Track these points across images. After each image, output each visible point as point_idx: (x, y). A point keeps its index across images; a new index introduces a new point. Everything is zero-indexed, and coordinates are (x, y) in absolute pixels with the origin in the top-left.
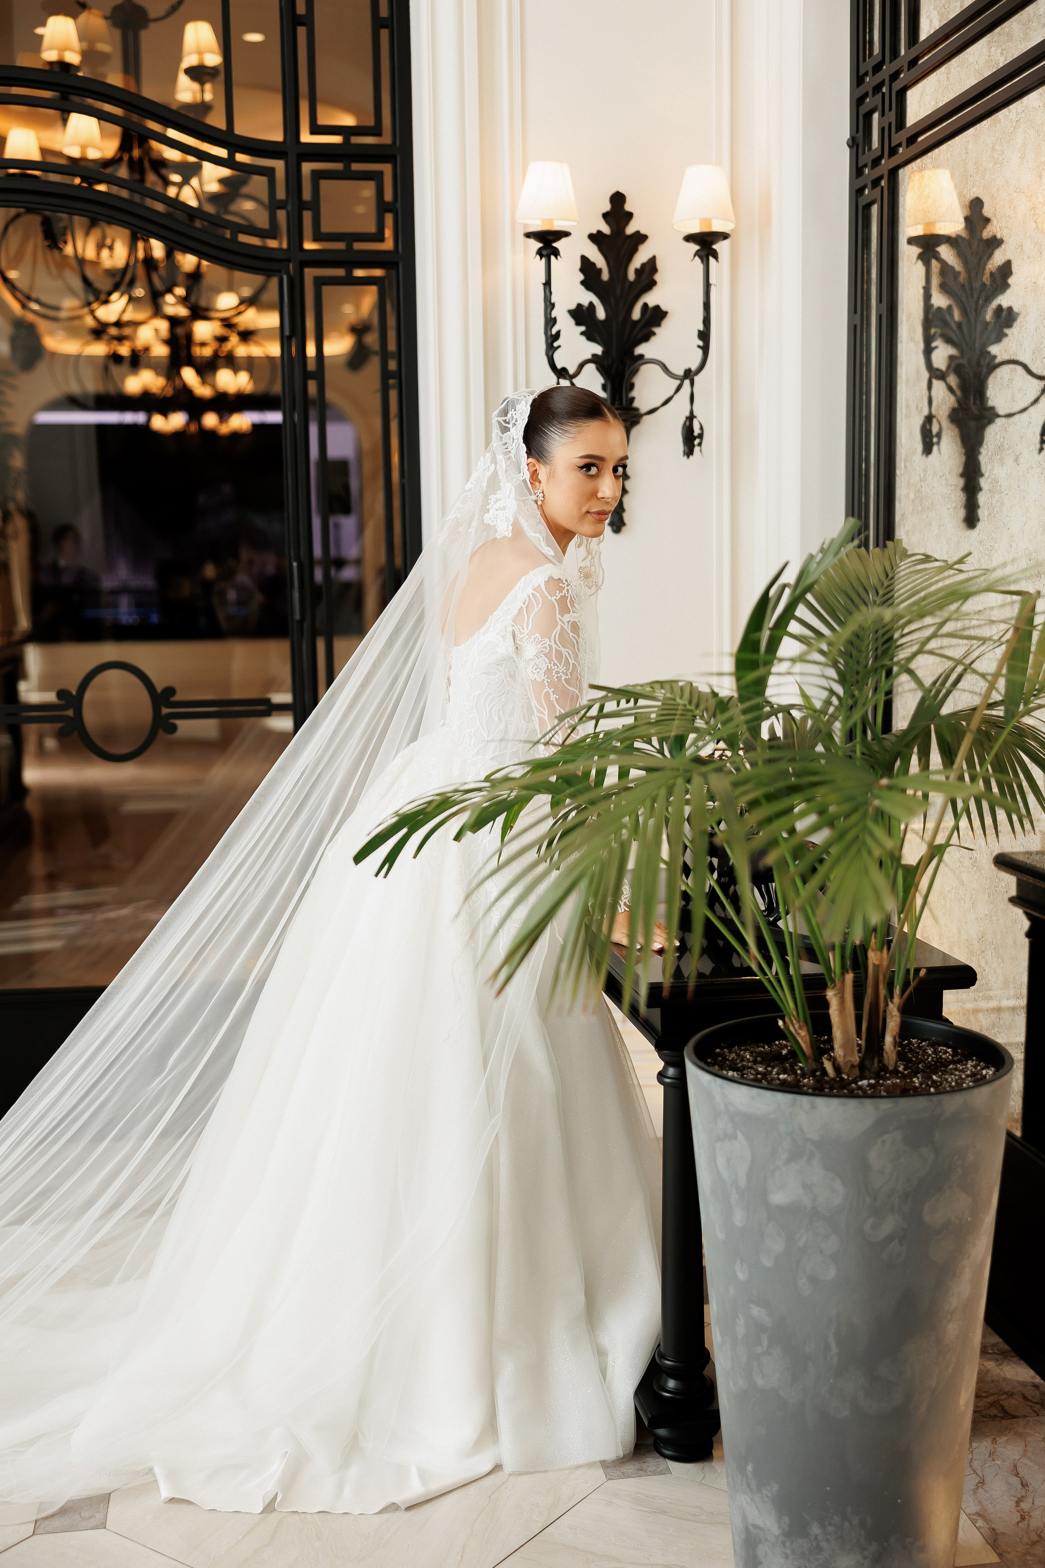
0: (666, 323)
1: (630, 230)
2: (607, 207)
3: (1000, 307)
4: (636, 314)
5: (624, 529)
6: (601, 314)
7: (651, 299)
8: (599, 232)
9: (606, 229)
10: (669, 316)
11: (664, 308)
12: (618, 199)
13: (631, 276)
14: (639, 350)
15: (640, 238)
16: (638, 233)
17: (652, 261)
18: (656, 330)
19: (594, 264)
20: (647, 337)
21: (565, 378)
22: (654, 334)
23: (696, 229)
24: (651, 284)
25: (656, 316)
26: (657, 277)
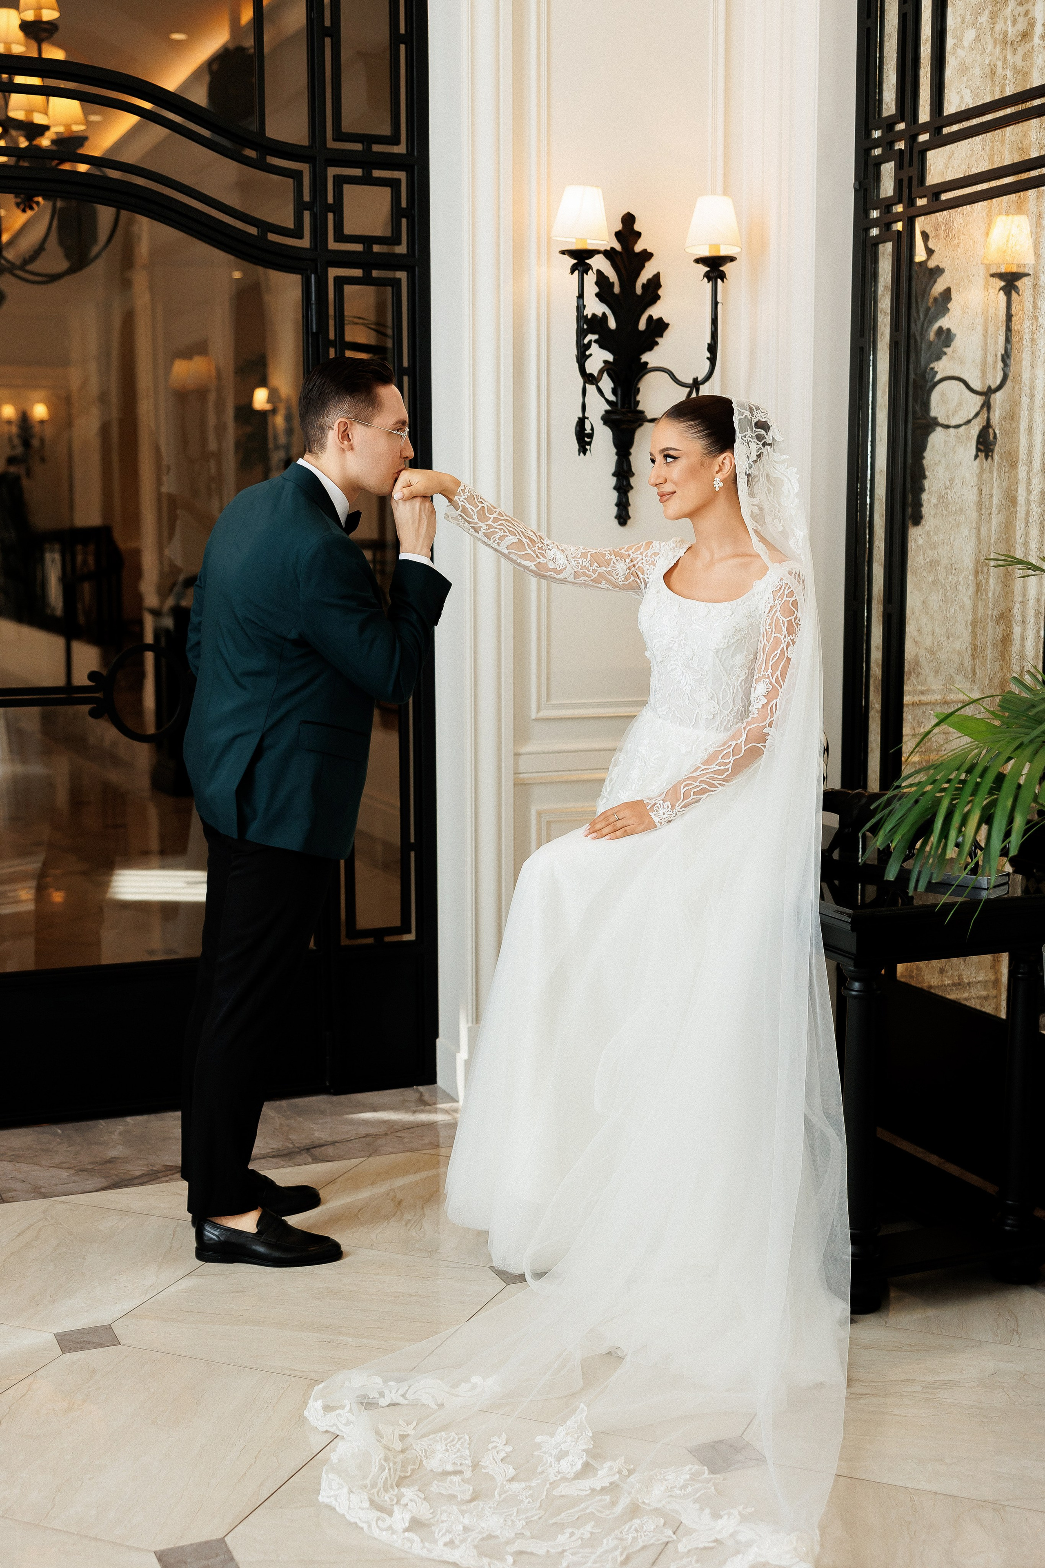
0: (667, 334)
1: (638, 248)
2: (619, 227)
3: (940, 328)
4: (642, 325)
5: (629, 522)
6: (612, 324)
7: (655, 311)
8: (612, 248)
9: (618, 247)
10: (669, 327)
11: (666, 320)
12: (629, 219)
13: (639, 290)
14: (645, 358)
15: (647, 256)
16: (645, 251)
17: (657, 277)
18: (658, 340)
19: (608, 278)
20: (651, 345)
21: (592, 384)
22: (657, 344)
23: (706, 253)
24: (656, 298)
25: (659, 327)
26: (660, 292)
